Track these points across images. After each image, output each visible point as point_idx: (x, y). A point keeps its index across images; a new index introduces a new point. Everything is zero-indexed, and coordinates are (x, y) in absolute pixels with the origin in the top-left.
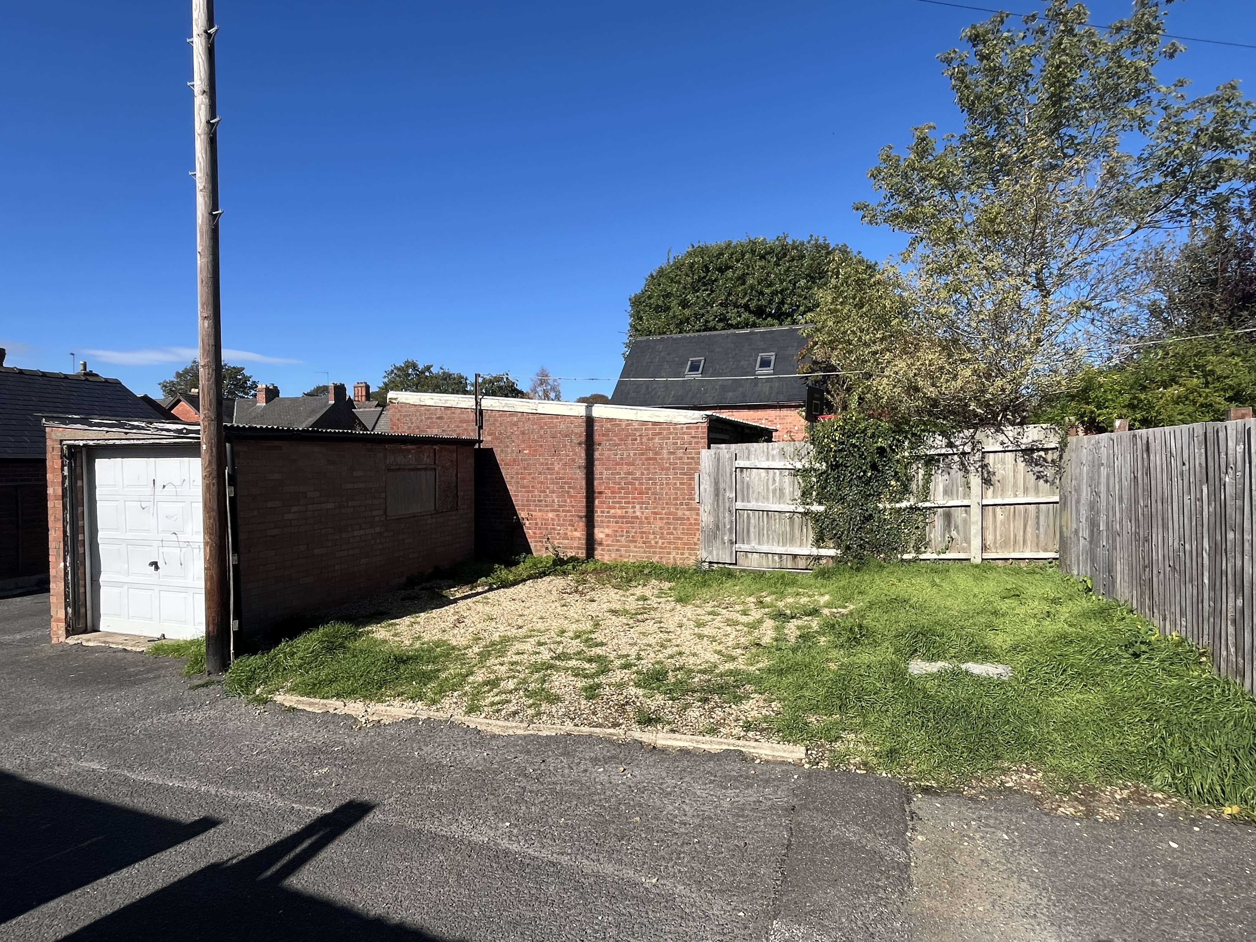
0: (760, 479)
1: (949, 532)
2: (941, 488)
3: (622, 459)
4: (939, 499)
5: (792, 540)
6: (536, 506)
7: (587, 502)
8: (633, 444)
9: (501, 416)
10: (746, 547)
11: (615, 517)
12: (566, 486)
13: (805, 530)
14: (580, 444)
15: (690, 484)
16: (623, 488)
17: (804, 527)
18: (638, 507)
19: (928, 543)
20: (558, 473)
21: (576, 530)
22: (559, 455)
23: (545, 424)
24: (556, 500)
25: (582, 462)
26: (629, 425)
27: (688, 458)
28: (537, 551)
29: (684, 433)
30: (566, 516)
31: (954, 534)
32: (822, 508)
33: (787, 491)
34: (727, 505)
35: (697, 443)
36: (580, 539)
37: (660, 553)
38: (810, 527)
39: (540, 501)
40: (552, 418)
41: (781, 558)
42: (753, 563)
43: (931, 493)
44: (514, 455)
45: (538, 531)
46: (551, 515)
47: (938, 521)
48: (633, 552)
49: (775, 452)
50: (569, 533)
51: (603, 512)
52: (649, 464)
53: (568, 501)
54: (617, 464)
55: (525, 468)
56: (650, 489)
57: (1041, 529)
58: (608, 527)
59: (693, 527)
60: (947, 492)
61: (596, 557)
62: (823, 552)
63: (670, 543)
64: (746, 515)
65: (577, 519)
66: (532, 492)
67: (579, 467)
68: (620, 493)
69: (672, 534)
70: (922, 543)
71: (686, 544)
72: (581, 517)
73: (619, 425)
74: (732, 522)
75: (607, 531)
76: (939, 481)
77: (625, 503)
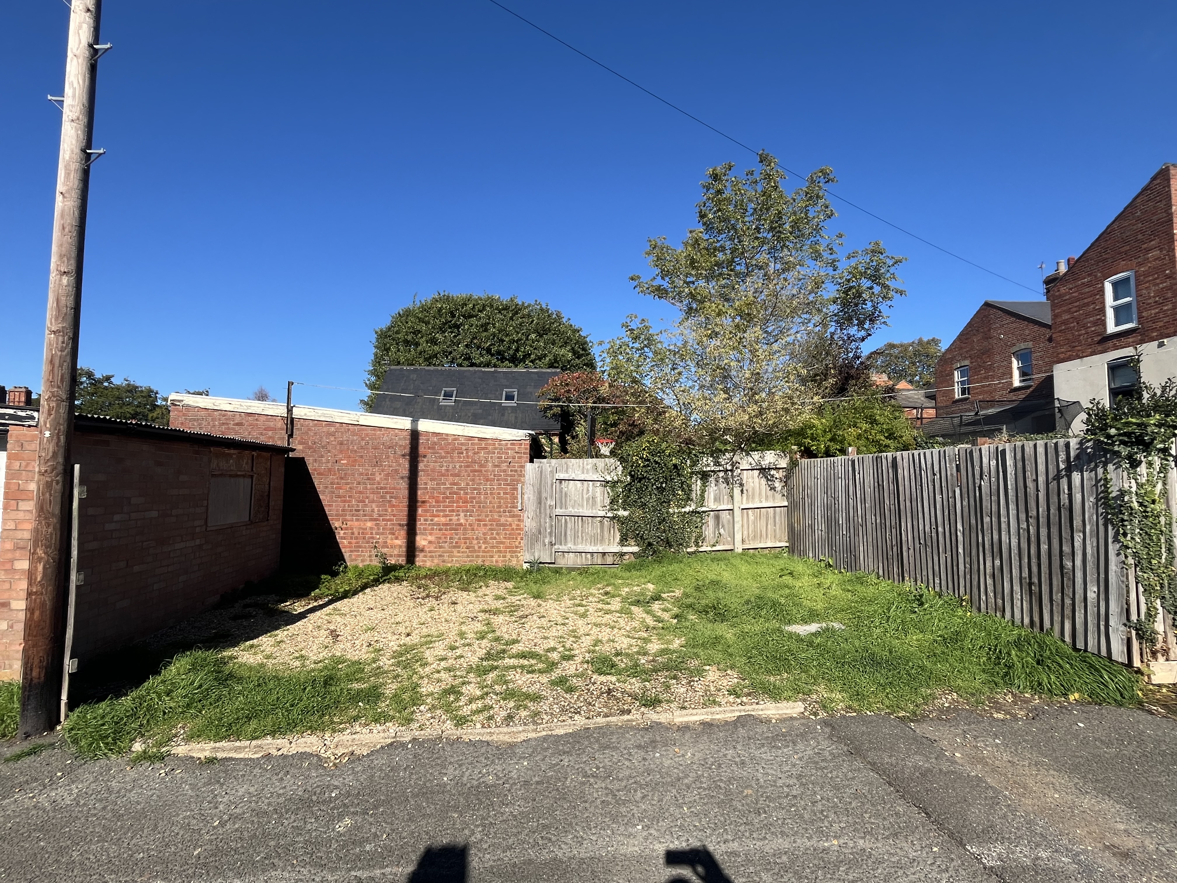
0: (576, 489)
1: (718, 530)
2: (712, 496)
3: (447, 470)
4: (711, 504)
5: (602, 540)
6: (353, 515)
7: (409, 511)
8: (459, 457)
9: (315, 425)
10: (563, 548)
11: (439, 524)
12: (388, 496)
13: (612, 532)
14: (403, 455)
15: (513, 494)
16: (447, 498)
17: (612, 529)
18: (462, 514)
19: (704, 539)
20: (379, 483)
21: (397, 538)
22: (381, 465)
23: (367, 435)
24: (376, 509)
25: (406, 472)
26: (455, 440)
27: (511, 471)
28: (352, 560)
29: (508, 449)
30: (386, 525)
31: (722, 531)
32: (626, 513)
33: (598, 500)
34: (548, 512)
35: (520, 458)
36: (400, 547)
37: (483, 556)
38: (616, 530)
39: (359, 511)
40: (374, 430)
41: (592, 556)
42: (570, 560)
43: (706, 500)
44: (329, 465)
45: (354, 541)
46: (369, 524)
47: (711, 521)
48: (456, 557)
49: (589, 467)
50: (389, 541)
51: (426, 520)
52: (474, 476)
53: (390, 510)
54: (443, 475)
55: (342, 478)
56: (474, 498)
57: (778, 526)
58: (431, 534)
59: (515, 533)
60: (717, 499)
61: (417, 564)
62: (625, 549)
63: (493, 547)
64: (563, 521)
65: (399, 527)
66: (350, 501)
67: (402, 478)
68: (445, 502)
69: (495, 538)
70: (699, 539)
71: (507, 547)
72: (402, 525)
73: (446, 439)
74: (552, 526)
75: (430, 538)
76: (712, 490)
77: (450, 511)
